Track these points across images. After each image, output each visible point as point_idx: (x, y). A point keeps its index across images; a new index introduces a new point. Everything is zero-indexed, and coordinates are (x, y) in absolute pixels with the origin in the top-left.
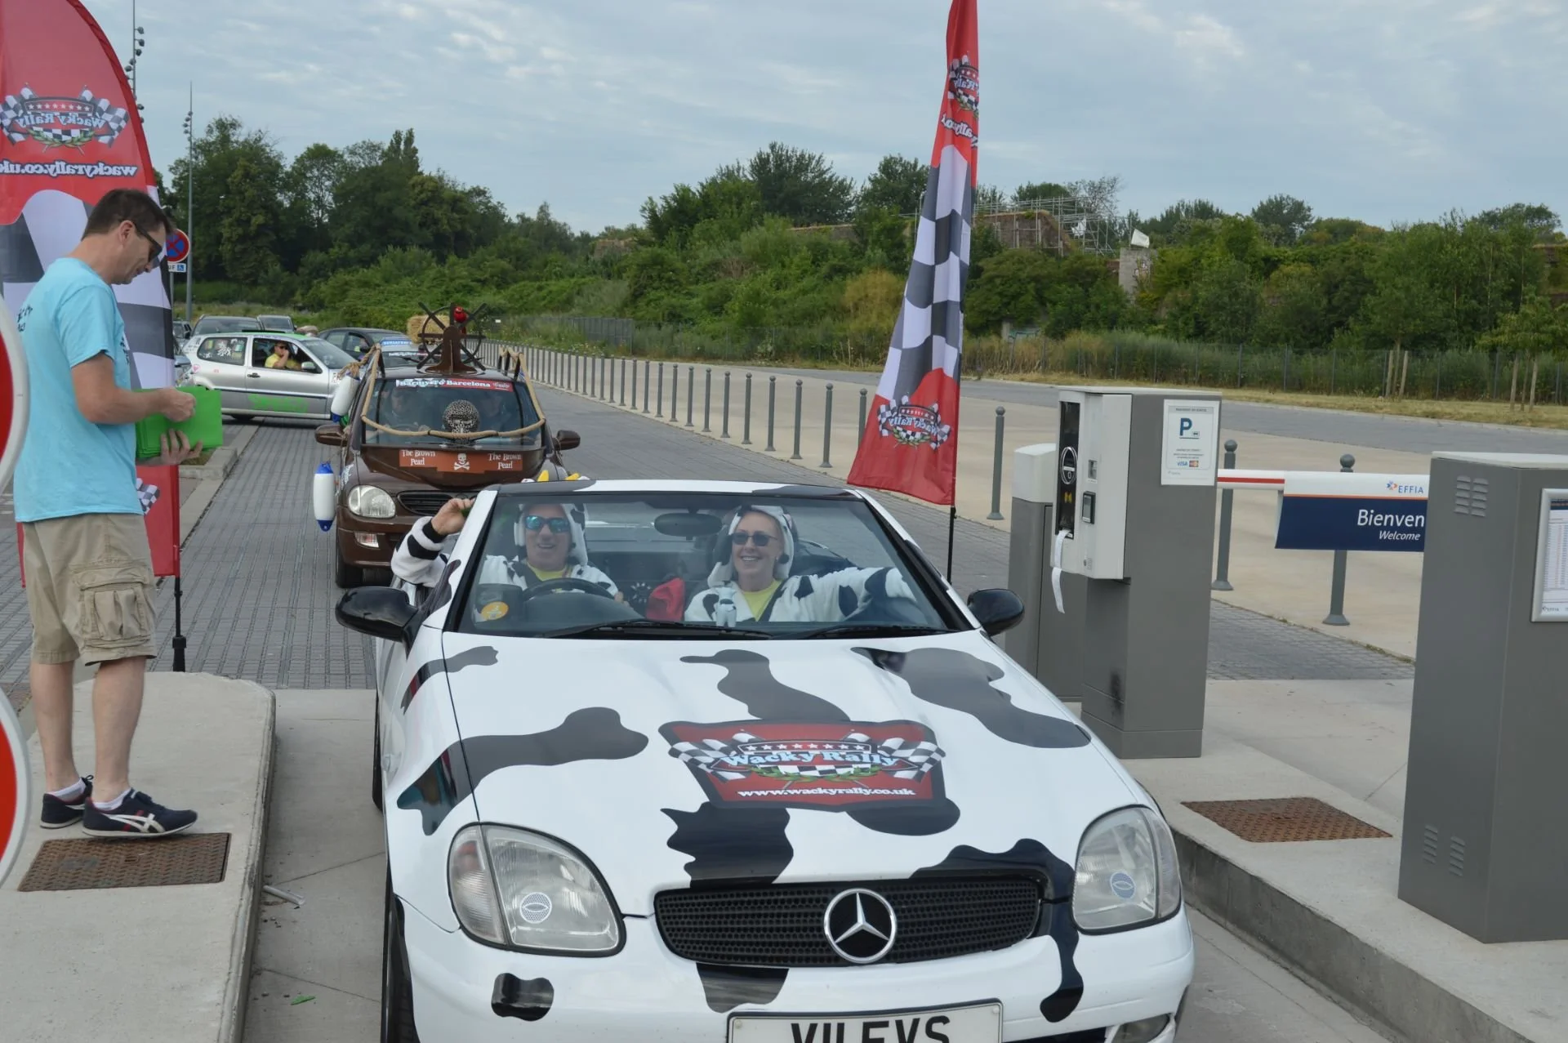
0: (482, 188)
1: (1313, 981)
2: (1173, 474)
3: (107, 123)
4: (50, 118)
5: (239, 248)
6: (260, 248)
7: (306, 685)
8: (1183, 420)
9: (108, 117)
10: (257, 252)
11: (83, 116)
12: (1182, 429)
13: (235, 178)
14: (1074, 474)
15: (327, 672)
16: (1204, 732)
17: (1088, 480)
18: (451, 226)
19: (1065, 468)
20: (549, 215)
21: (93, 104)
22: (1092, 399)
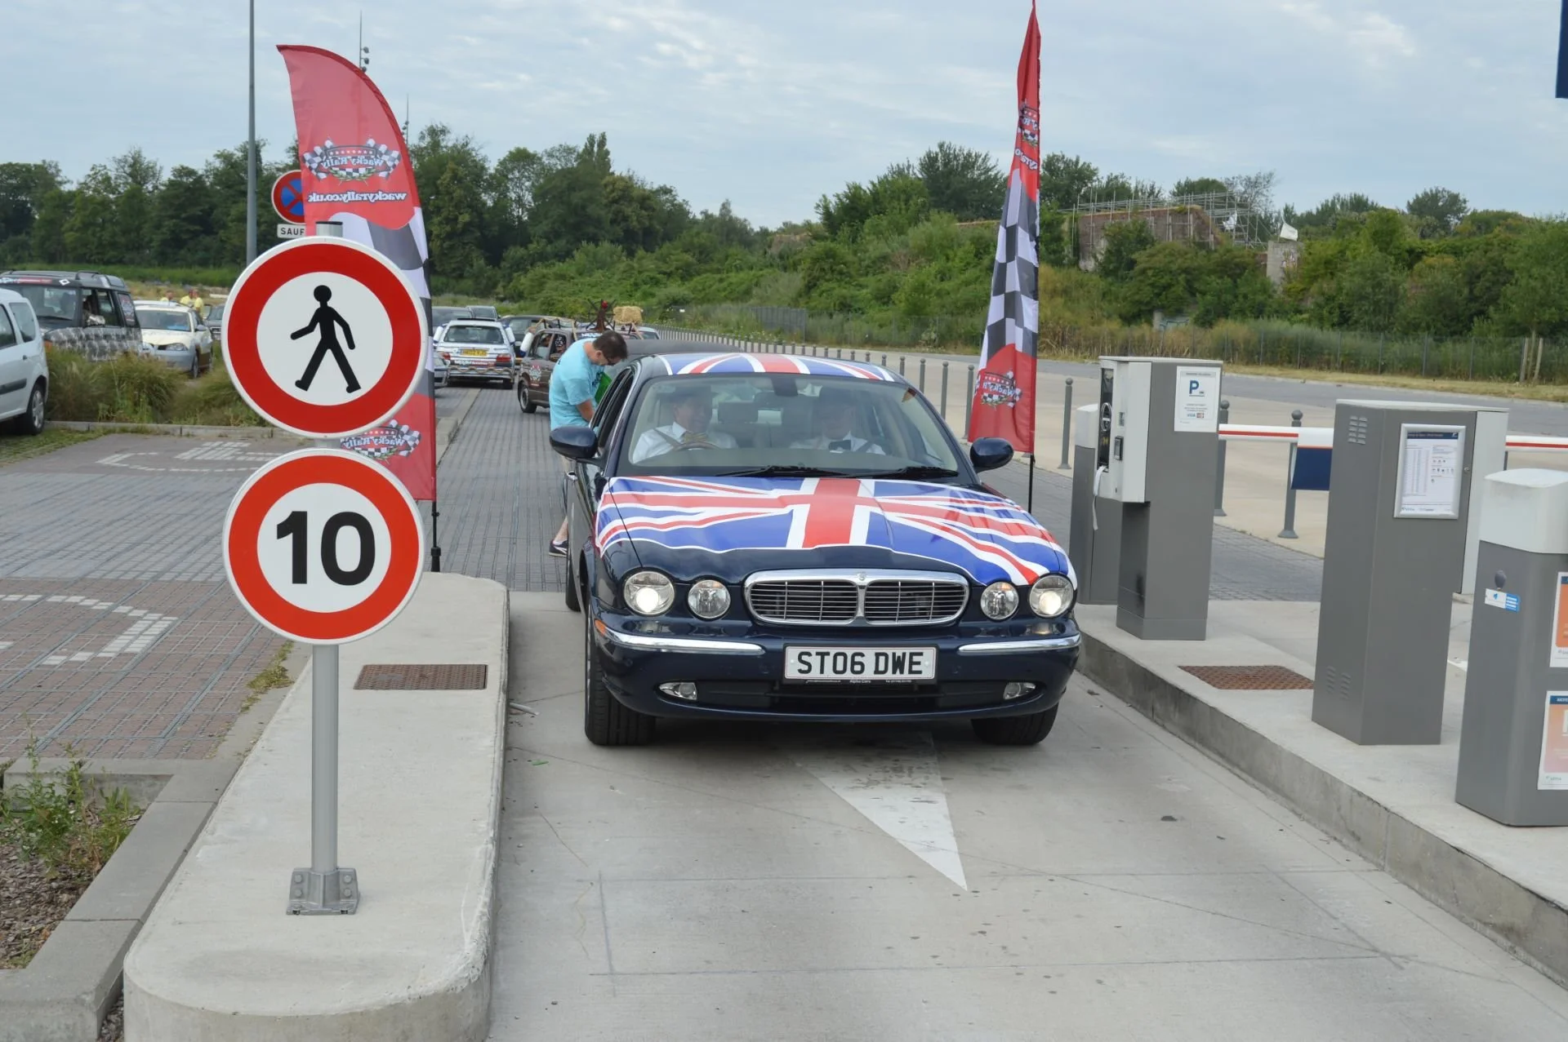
0: (668, 187)
1: (1244, 776)
2: (1184, 423)
3: (385, 162)
4: (344, 161)
5: (445, 245)
6: (467, 244)
7: (527, 589)
8: (1192, 382)
9: (385, 158)
10: (464, 248)
11: (368, 158)
12: (1191, 389)
13: (445, 179)
14: (1109, 423)
15: (544, 581)
16: (1208, 620)
17: (1119, 427)
18: (639, 222)
19: (1104, 419)
20: (729, 211)
21: (375, 149)
22: (1123, 365)
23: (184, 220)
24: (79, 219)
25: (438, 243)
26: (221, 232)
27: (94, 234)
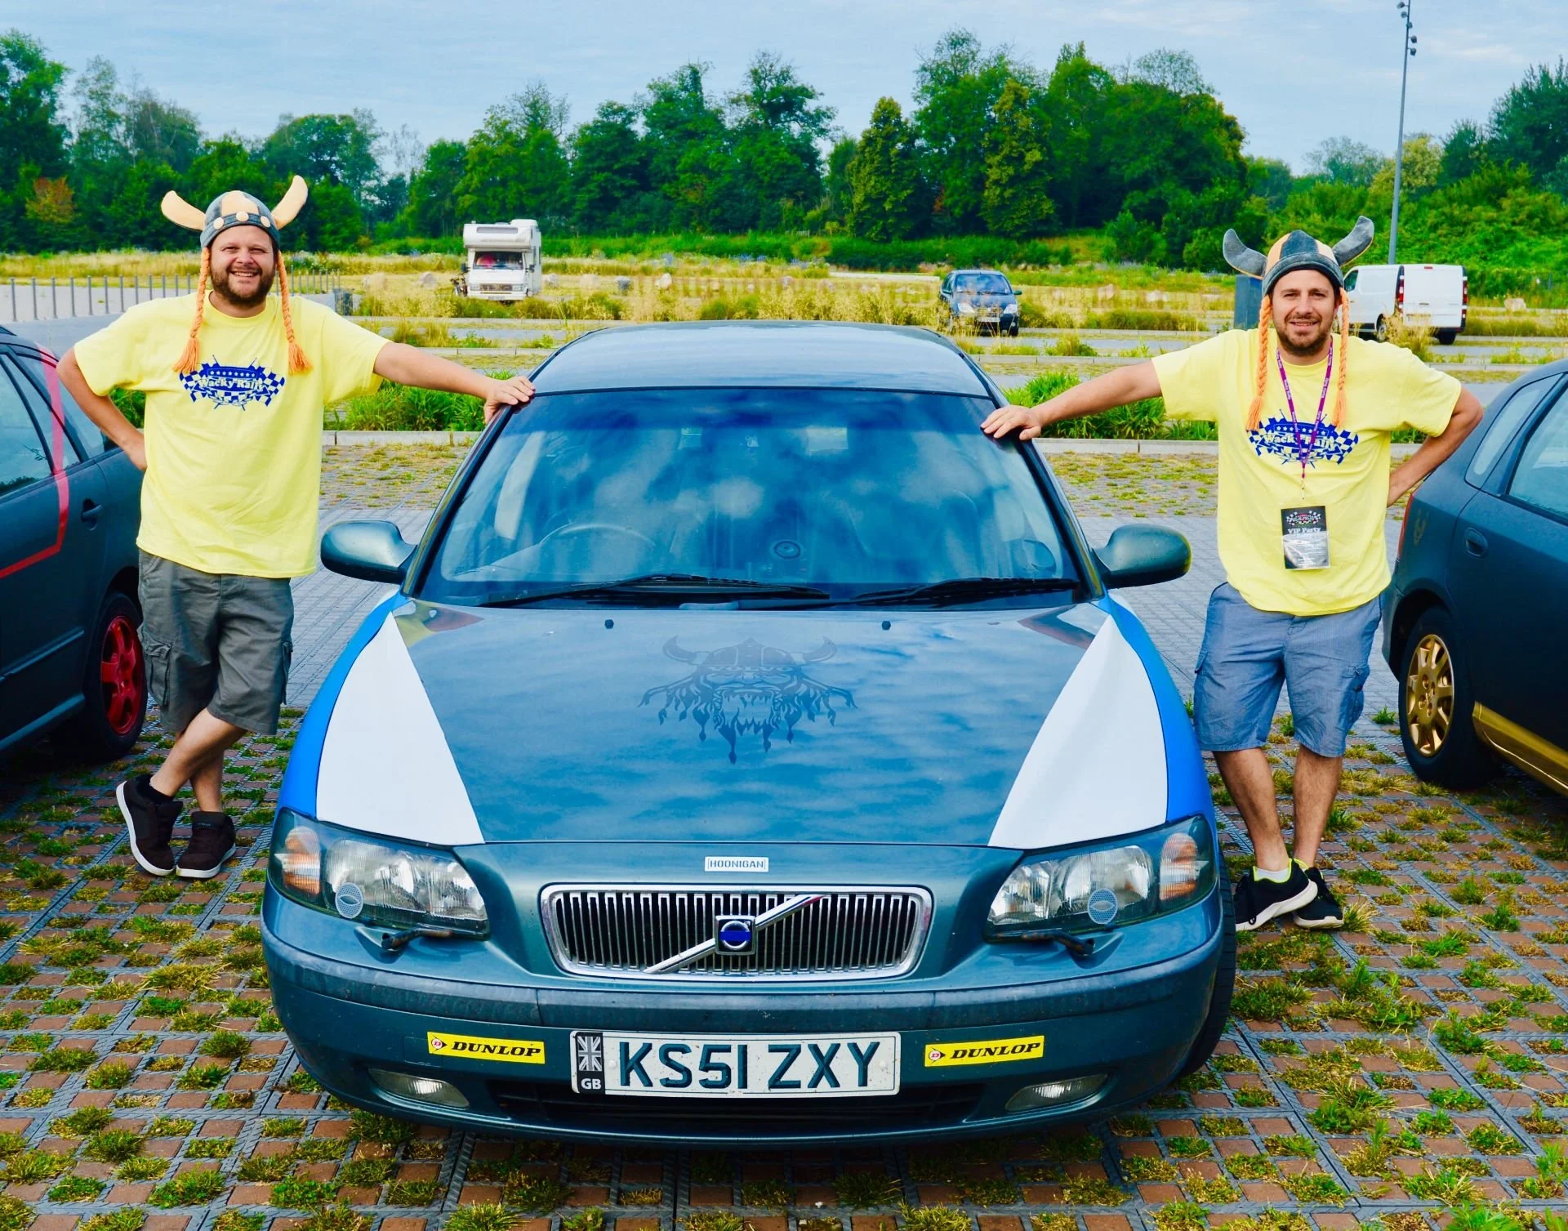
23: (615, 172)
24: (476, 179)
25: (998, 192)
26: (666, 186)
27: (495, 197)
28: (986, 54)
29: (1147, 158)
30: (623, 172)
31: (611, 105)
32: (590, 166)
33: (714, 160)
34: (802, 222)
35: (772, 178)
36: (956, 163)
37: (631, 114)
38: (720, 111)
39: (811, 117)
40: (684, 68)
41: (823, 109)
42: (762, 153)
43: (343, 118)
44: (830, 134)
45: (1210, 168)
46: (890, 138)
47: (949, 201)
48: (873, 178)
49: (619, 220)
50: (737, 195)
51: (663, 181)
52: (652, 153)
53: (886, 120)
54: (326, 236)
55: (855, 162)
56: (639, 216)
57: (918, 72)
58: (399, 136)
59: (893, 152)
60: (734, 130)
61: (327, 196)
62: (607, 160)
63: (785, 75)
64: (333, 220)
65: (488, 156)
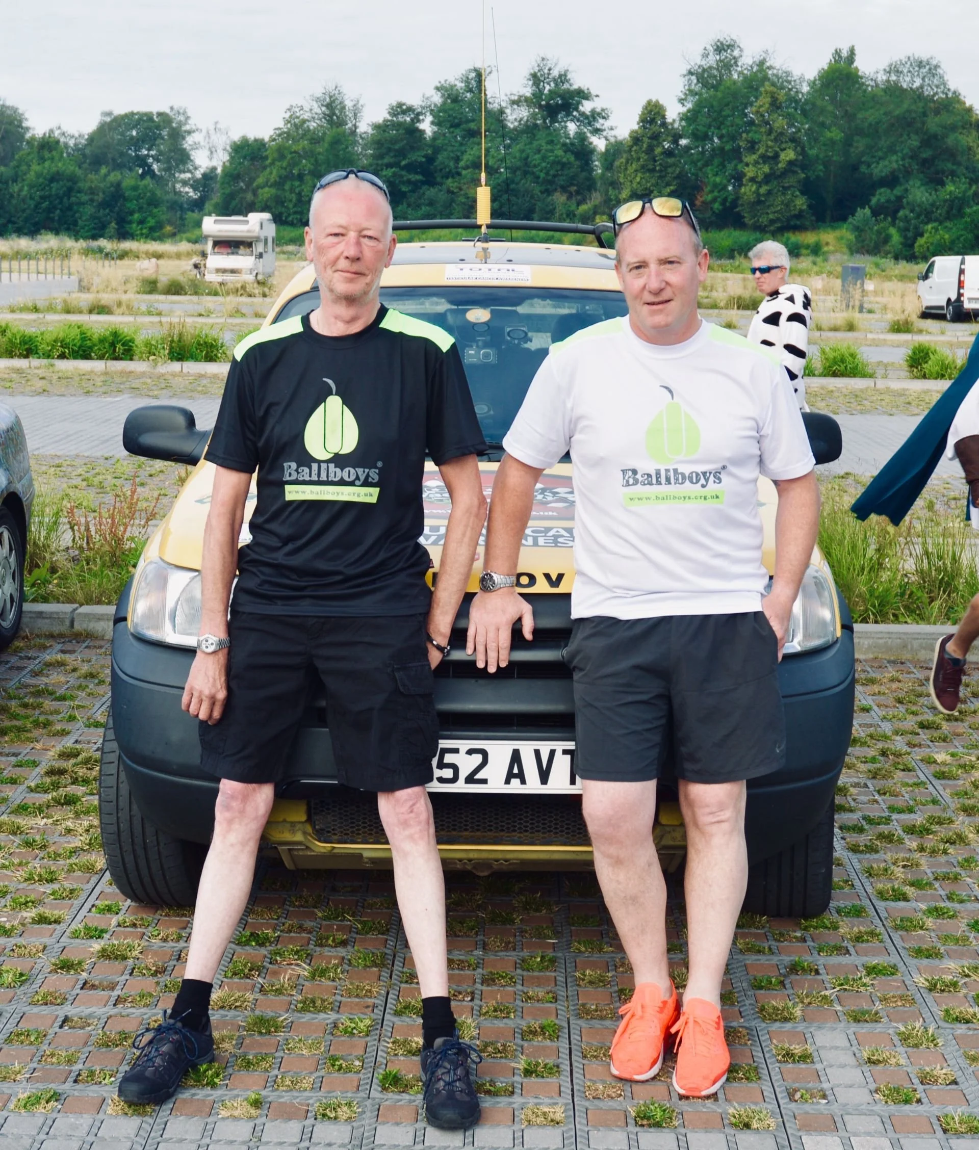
28: (747, 59)
29: (894, 158)
30: (410, 168)
31: (400, 105)
32: (380, 162)
33: (493, 157)
34: (574, 215)
35: (547, 174)
36: (716, 161)
37: (419, 114)
38: (502, 111)
39: (587, 117)
40: (470, 71)
41: (598, 110)
42: (539, 151)
43: (160, 114)
44: (604, 133)
45: (955, 167)
46: (655, 137)
47: (709, 198)
48: (639, 175)
49: (406, 213)
50: (513, 190)
51: (447, 178)
52: (437, 150)
53: (652, 121)
54: (134, 226)
55: (623, 160)
56: (423, 208)
57: (684, 76)
58: (212, 132)
59: (658, 150)
60: (515, 129)
61: (135, 188)
62: (395, 156)
63: (563, 78)
64: (140, 209)
65: (286, 152)
